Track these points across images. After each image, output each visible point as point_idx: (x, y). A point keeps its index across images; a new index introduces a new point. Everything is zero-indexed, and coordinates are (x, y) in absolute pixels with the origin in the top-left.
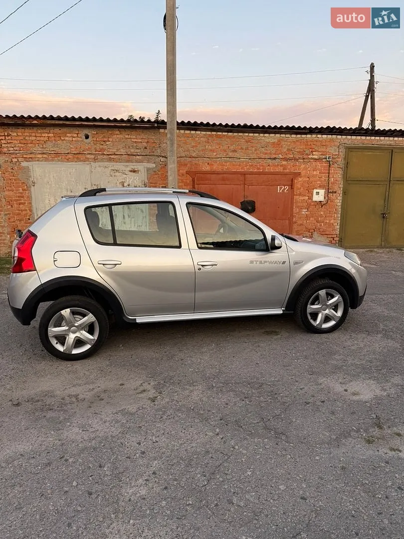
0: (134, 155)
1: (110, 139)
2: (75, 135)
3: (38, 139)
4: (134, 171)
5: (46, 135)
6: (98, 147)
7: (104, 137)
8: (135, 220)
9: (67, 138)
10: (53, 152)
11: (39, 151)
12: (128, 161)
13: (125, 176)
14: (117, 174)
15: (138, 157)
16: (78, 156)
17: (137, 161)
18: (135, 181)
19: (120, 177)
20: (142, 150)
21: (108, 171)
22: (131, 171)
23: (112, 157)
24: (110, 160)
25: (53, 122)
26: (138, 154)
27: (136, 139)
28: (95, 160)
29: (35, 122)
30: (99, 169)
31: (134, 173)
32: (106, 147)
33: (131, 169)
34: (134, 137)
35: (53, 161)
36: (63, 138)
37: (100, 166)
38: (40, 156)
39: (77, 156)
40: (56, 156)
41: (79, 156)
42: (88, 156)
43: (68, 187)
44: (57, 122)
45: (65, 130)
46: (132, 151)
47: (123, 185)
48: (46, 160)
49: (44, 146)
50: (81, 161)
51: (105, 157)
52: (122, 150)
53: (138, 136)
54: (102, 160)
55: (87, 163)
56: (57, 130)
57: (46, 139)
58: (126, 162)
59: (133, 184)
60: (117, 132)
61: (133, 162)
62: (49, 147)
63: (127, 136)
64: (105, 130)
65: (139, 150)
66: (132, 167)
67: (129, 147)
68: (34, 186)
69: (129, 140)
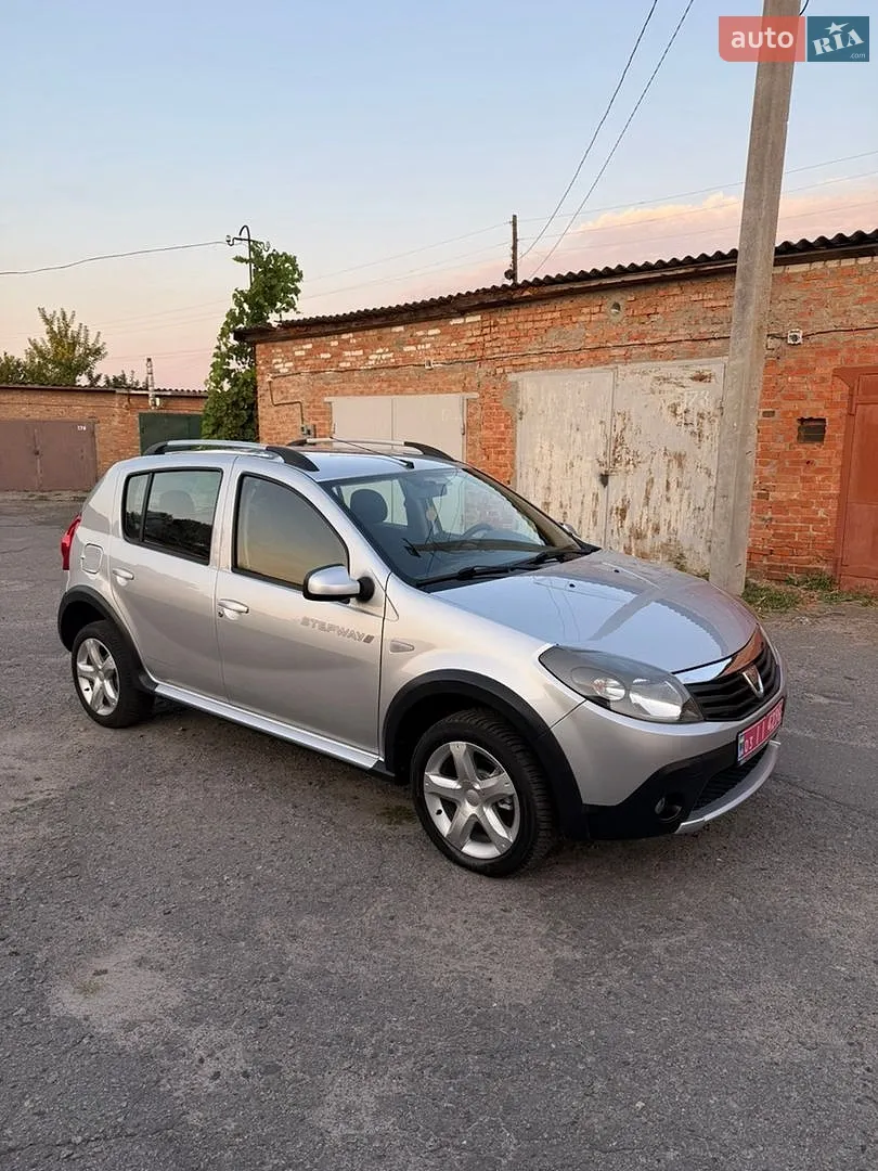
0: (706, 340)
1: (660, 310)
2: (596, 309)
3: (537, 325)
4: (701, 378)
5: (549, 316)
6: (636, 328)
7: (649, 305)
8: (689, 495)
9: (582, 318)
10: (555, 350)
11: (534, 349)
12: (691, 356)
13: (680, 390)
14: (666, 386)
15: (714, 343)
16: (596, 354)
17: (710, 355)
18: (702, 402)
19: (670, 394)
20: (725, 324)
21: (648, 381)
22: (694, 379)
23: (660, 348)
24: (655, 356)
25: (554, 288)
26: (716, 335)
27: (715, 300)
28: (627, 358)
29: (527, 293)
30: (631, 379)
31: (702, 383)
32: (650, 327)
33: (694, 374)
34: (711, 296)
35: (554, 367)
36: (574, 319)
37: (633, 373)
38: (535, 360)
39: (593, 354)
40: (561, 358)
41: (599, 353)
42: (615, 352)
43: (574, 421)
44: (560, 288)
45: (580, 300)
46: (703, 329)
47: (675, 412)
48: (545, 366)
49: (544, 339)
50: (601, 363)
51: (646, 350)
52: (681, 331)
53: (719, 295)
54: (640, 358)
55: (611, 366)
56: (567, 304)
57: (548, 323)
58: (687, 358)
59: (696, 407)
60: (676, 291)
61: (701, 357)
62: (553, 340)
63: (695, 297)
64: (651, 290)
65: (719, 327)
66: (700, 368)
67: (697, 323)
68: (521, 419)
69: (698, 305)
